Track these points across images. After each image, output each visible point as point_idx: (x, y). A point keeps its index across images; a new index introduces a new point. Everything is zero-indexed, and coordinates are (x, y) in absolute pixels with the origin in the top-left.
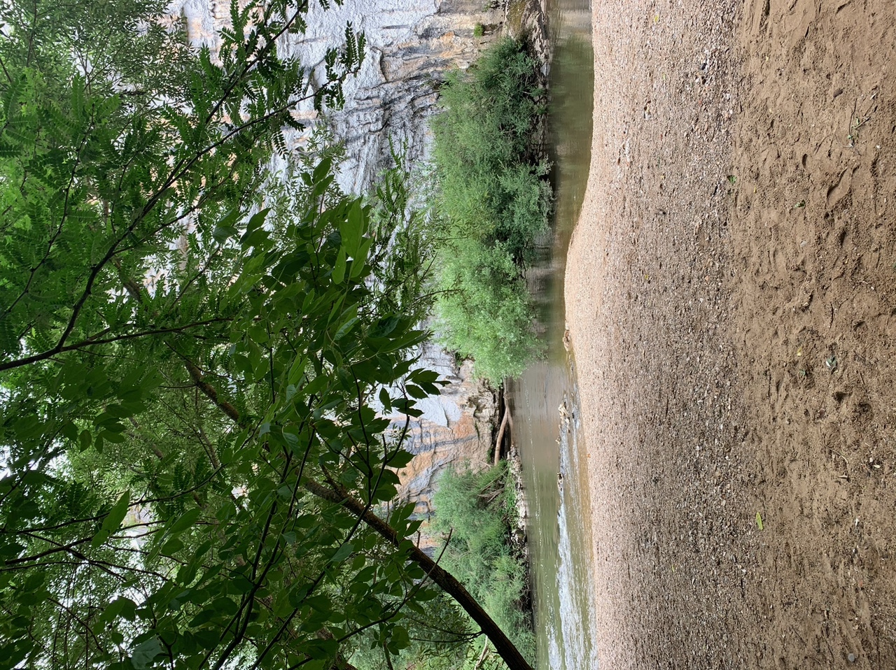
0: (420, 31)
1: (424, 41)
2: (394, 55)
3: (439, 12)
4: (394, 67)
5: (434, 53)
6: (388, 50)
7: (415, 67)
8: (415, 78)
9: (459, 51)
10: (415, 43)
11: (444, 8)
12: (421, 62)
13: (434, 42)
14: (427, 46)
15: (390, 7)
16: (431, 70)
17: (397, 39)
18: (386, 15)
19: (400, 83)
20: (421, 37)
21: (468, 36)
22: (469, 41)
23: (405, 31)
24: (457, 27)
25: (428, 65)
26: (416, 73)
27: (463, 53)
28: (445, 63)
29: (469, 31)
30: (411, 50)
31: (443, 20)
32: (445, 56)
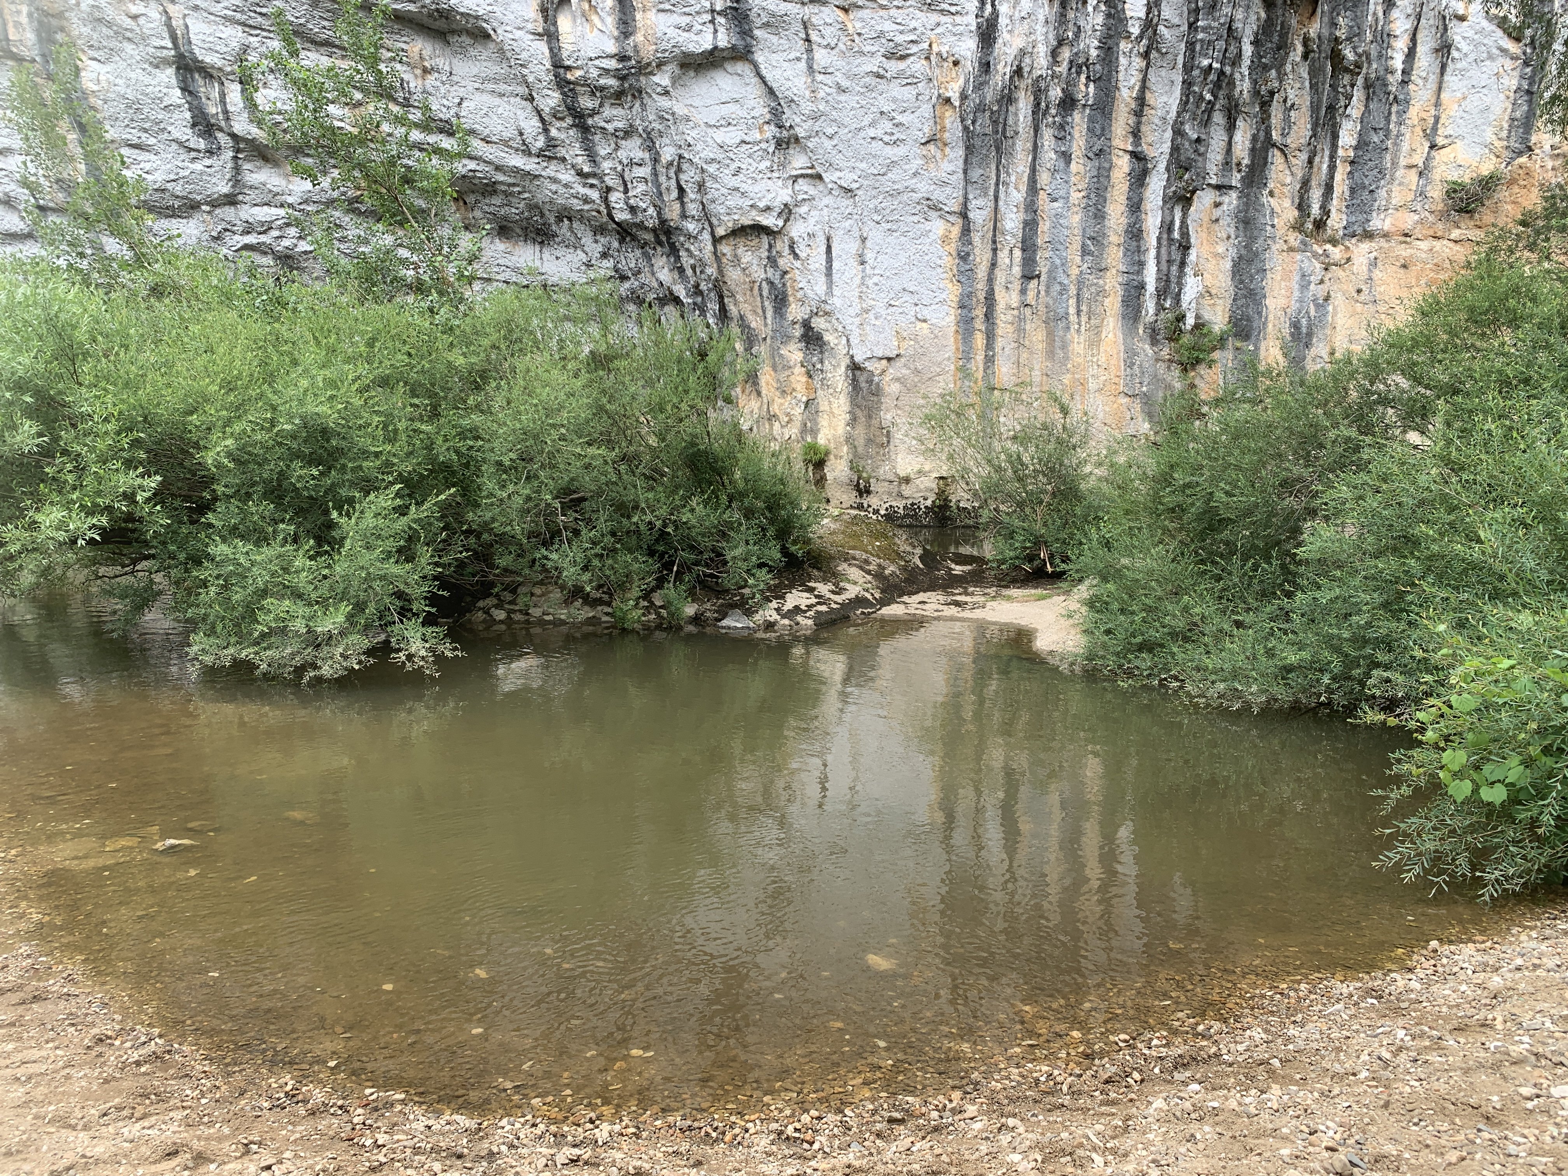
0: (819, 323)
1: (798, 332)
2: (772, 261)
3: (855, 367)
4: (747, 257)
5: (774, 353)
6: (781, 245)
7: (746, 308)
8: (723, 309)
9: (775, 409)
10: (796, 312)
11: (862, 378)
12: (755, 322)
13: (794, 353)
14: (786, 339)
15: (869, 256)
16: (739, 346)
17: (805, 269)
18: (854, 246)
19: (711, 271)
20: (807, 325)
21: (804, 430)
22: (793, 431)
23: (821, 288)
24: (824, 406)
25: (750, 340)
26: (733, 309)
27: (772, 417)
28: (752, 378)
29: (814, 432)
30: (780, 301)
31: (838, 377)
32: (766, 378)
